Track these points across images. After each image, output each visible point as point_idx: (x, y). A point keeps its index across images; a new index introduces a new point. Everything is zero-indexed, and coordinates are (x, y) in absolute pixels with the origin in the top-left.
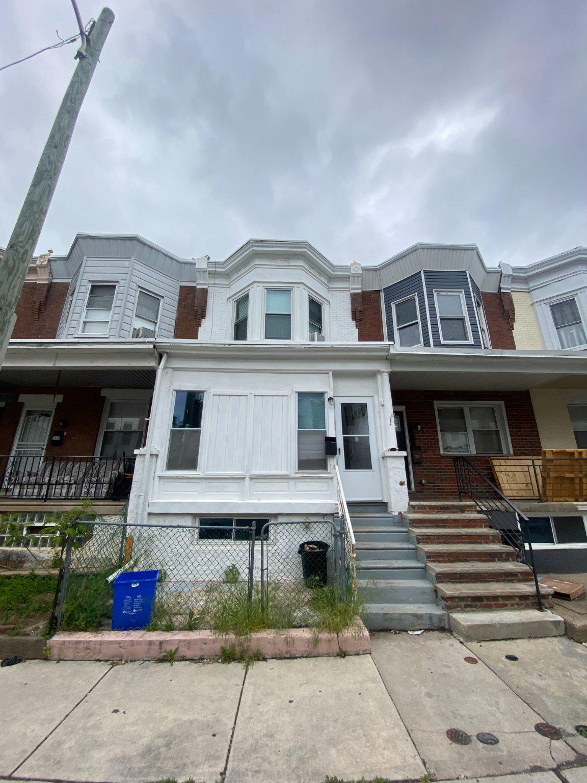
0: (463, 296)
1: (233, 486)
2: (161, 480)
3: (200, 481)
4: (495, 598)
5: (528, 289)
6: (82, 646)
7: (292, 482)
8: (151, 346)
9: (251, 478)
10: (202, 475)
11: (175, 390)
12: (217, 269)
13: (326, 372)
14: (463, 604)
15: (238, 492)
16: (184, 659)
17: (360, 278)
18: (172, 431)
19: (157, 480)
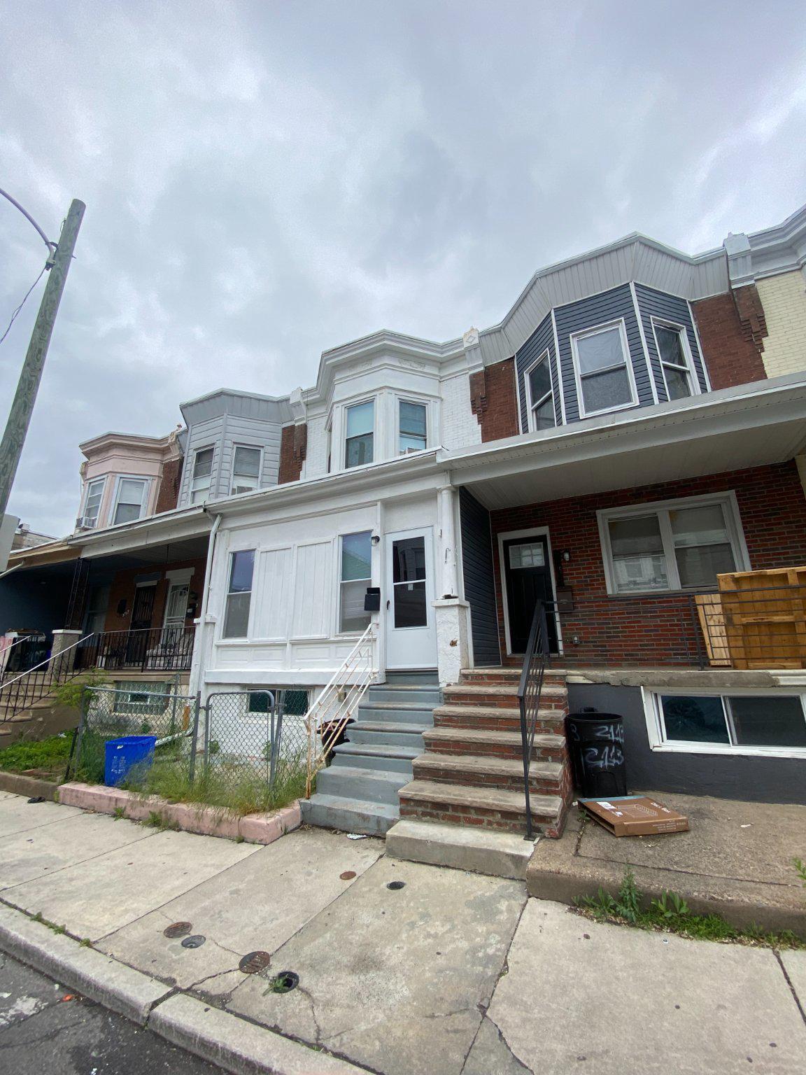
0: (622, 328)
1: (277, 653)
2: (220, 649)
3: (249, 649)
4: (465, 808)
5: (798, 264)
6: (74, 794)
7: (333, 647)
8: (201, 511)
9: (293, 644)
10: (249, 643)
11: (232, 553)
12: (309, 399)
13: (373, 504)
14: (420, 809)
15: (281, 660)
16: (128, 818)
17: (479, 350)
18: (229, 597)
19: (214, 649)
